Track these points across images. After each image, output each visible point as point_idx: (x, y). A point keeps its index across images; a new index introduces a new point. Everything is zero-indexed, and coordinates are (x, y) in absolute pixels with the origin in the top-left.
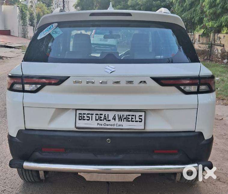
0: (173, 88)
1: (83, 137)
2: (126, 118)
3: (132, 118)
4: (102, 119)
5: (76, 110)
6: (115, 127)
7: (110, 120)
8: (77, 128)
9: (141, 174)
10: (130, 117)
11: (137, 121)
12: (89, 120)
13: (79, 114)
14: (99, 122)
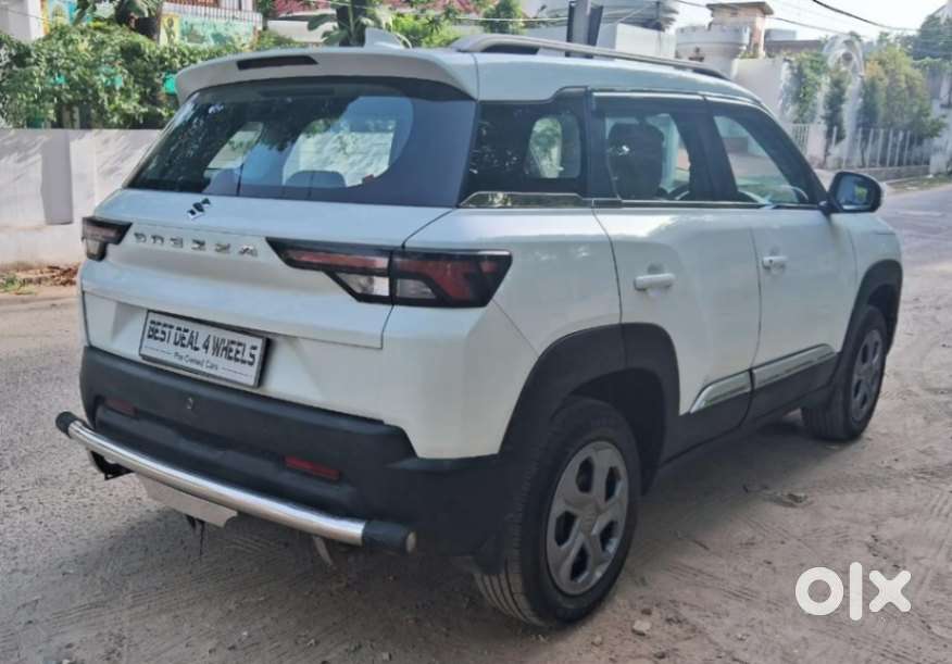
0: (321, 278)
1: (153, 384)
2: (225, 349)
3: (238, 352)
4: (185, 342)
5: (149, 311)
6: (204, 369)
7: (196, 349)
8: (144, 357)
9: (240, 513)
10: (234, 347)
11: (244, 362)
12: (162, 340)
13: (153, 322)
14: (179, 349)
